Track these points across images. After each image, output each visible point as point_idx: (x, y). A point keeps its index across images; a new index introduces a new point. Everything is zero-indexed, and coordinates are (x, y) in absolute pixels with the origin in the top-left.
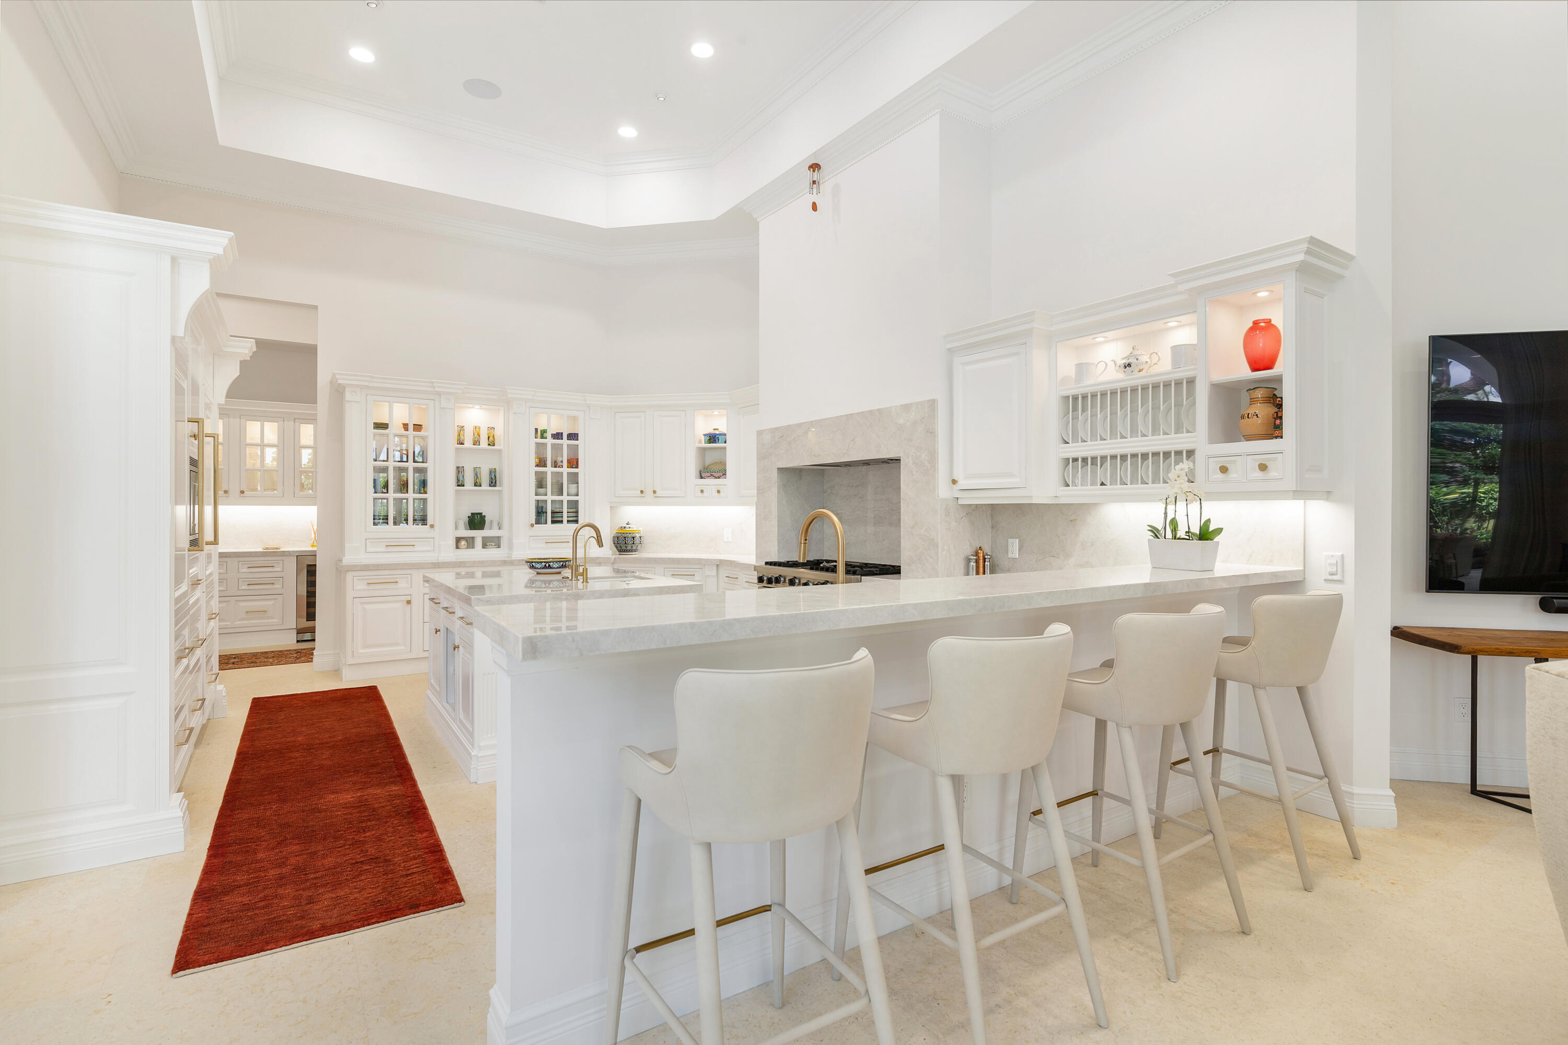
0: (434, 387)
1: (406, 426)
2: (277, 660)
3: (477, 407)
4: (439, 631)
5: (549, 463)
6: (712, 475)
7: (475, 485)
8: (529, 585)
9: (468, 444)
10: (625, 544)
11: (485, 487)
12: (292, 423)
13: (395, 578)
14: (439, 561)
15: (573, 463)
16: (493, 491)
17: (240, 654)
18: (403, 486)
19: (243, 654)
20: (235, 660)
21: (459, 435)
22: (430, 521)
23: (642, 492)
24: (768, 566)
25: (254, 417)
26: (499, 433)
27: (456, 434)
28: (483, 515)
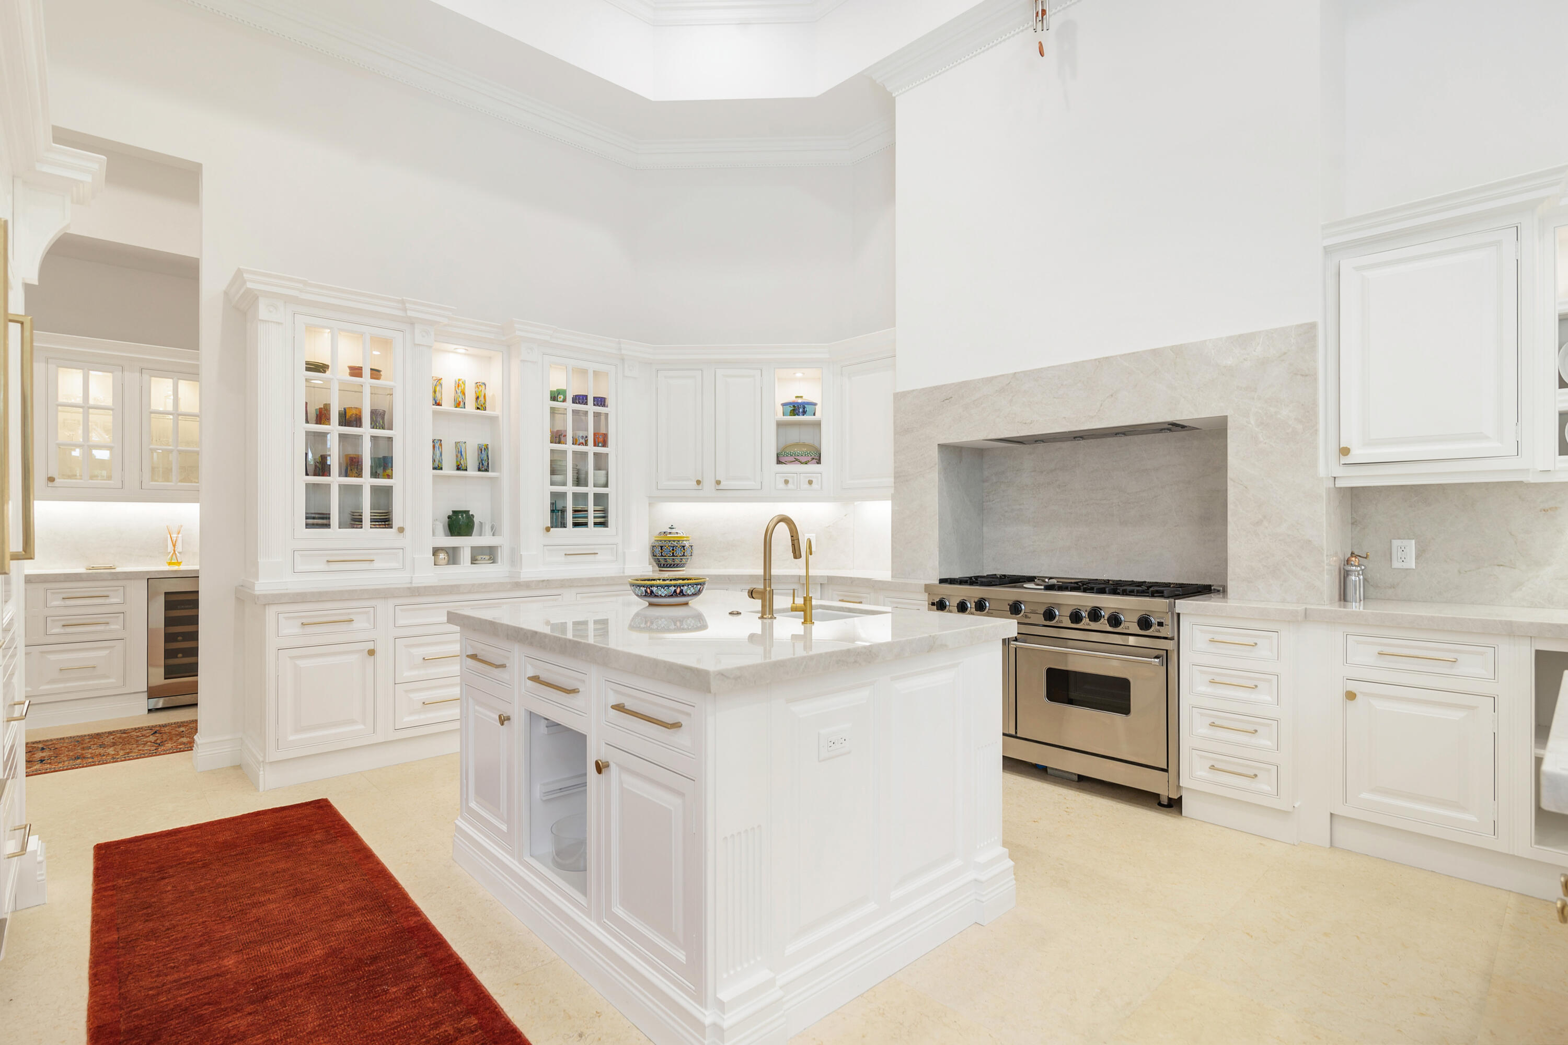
0: (405, 310)
1: (356, 372)
2: (122, 749)
3: (461, 350)
4: (508, 719)
5: (569, 439)
6: (797, 460)
7: (458, 469)
8: (643, 626)
9: (447, 405)
10: (673, 556)
11: (472, 472)
12: (138, 374)
13: (349, 614)
14: (414, 585)
15: (602, 440)
16: (482, 478)
17: (51, 740)
18: (352, 466)
19: (57, 739)
20: (44, 754)
21: (435, 392)
22: (397, 520)
23: (699, 482)
24: (946, 586)
25: (72, 361)
26: (493, 391)
27: (431, 391)
28: (471, 513)
